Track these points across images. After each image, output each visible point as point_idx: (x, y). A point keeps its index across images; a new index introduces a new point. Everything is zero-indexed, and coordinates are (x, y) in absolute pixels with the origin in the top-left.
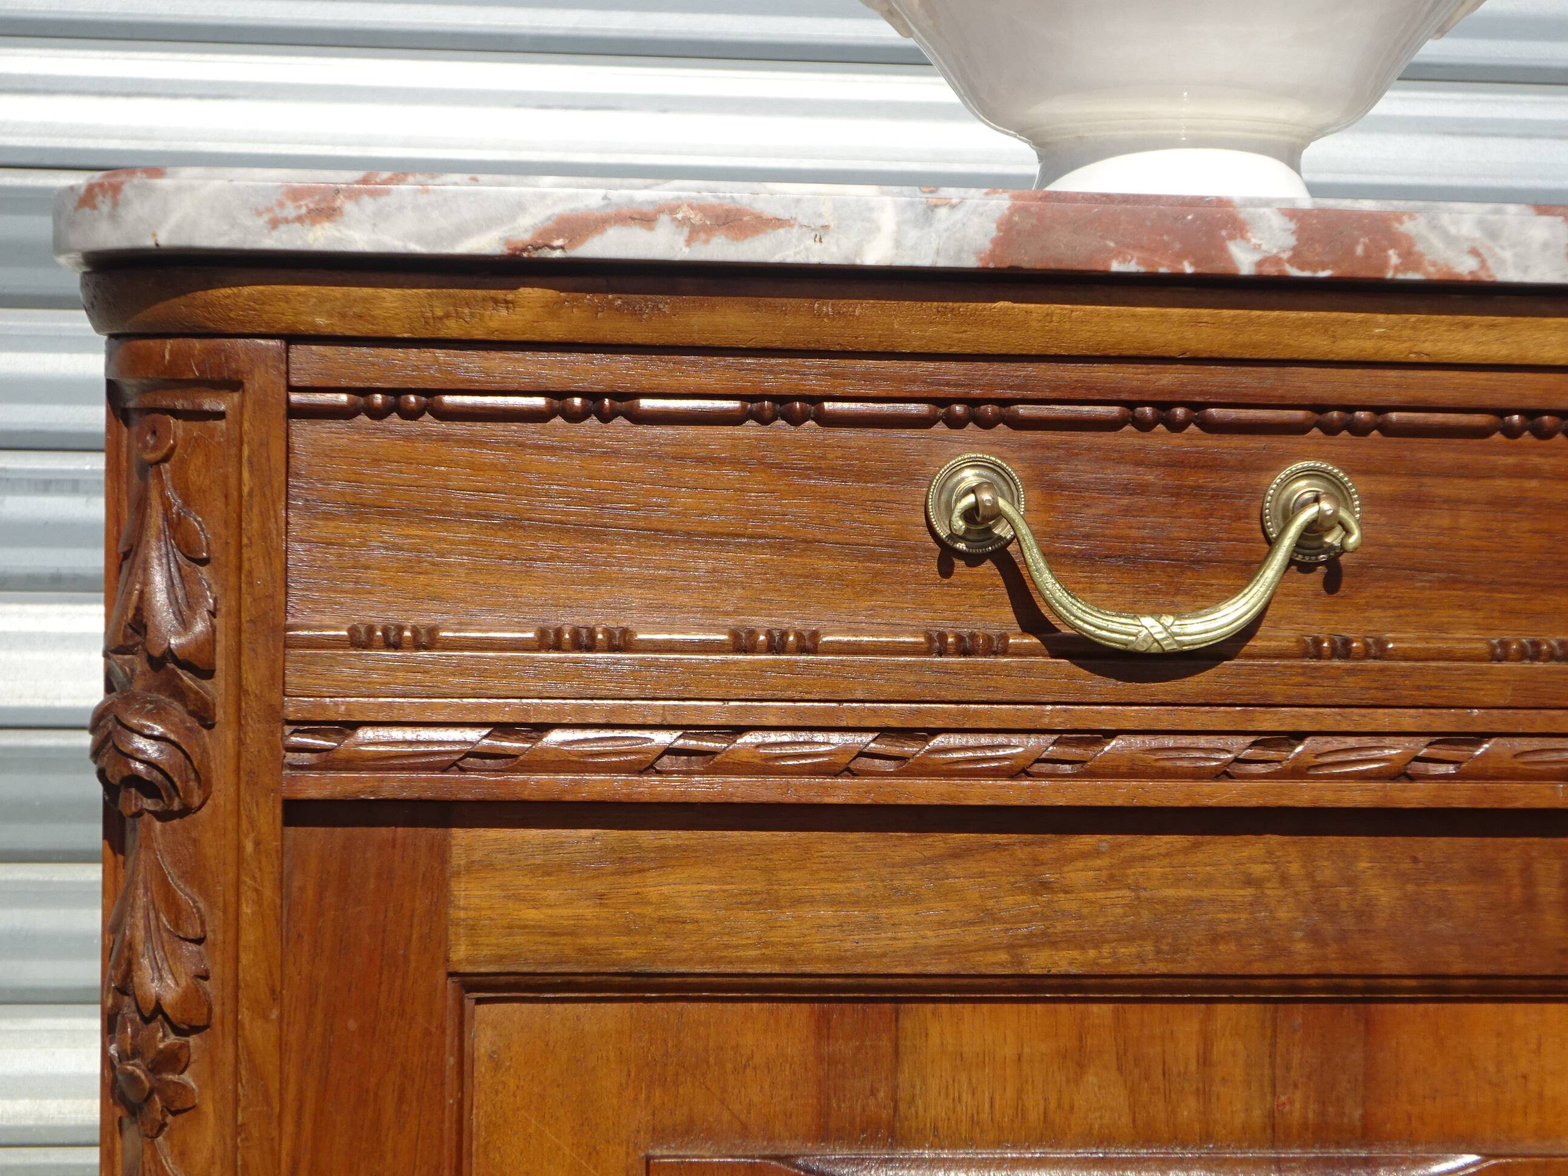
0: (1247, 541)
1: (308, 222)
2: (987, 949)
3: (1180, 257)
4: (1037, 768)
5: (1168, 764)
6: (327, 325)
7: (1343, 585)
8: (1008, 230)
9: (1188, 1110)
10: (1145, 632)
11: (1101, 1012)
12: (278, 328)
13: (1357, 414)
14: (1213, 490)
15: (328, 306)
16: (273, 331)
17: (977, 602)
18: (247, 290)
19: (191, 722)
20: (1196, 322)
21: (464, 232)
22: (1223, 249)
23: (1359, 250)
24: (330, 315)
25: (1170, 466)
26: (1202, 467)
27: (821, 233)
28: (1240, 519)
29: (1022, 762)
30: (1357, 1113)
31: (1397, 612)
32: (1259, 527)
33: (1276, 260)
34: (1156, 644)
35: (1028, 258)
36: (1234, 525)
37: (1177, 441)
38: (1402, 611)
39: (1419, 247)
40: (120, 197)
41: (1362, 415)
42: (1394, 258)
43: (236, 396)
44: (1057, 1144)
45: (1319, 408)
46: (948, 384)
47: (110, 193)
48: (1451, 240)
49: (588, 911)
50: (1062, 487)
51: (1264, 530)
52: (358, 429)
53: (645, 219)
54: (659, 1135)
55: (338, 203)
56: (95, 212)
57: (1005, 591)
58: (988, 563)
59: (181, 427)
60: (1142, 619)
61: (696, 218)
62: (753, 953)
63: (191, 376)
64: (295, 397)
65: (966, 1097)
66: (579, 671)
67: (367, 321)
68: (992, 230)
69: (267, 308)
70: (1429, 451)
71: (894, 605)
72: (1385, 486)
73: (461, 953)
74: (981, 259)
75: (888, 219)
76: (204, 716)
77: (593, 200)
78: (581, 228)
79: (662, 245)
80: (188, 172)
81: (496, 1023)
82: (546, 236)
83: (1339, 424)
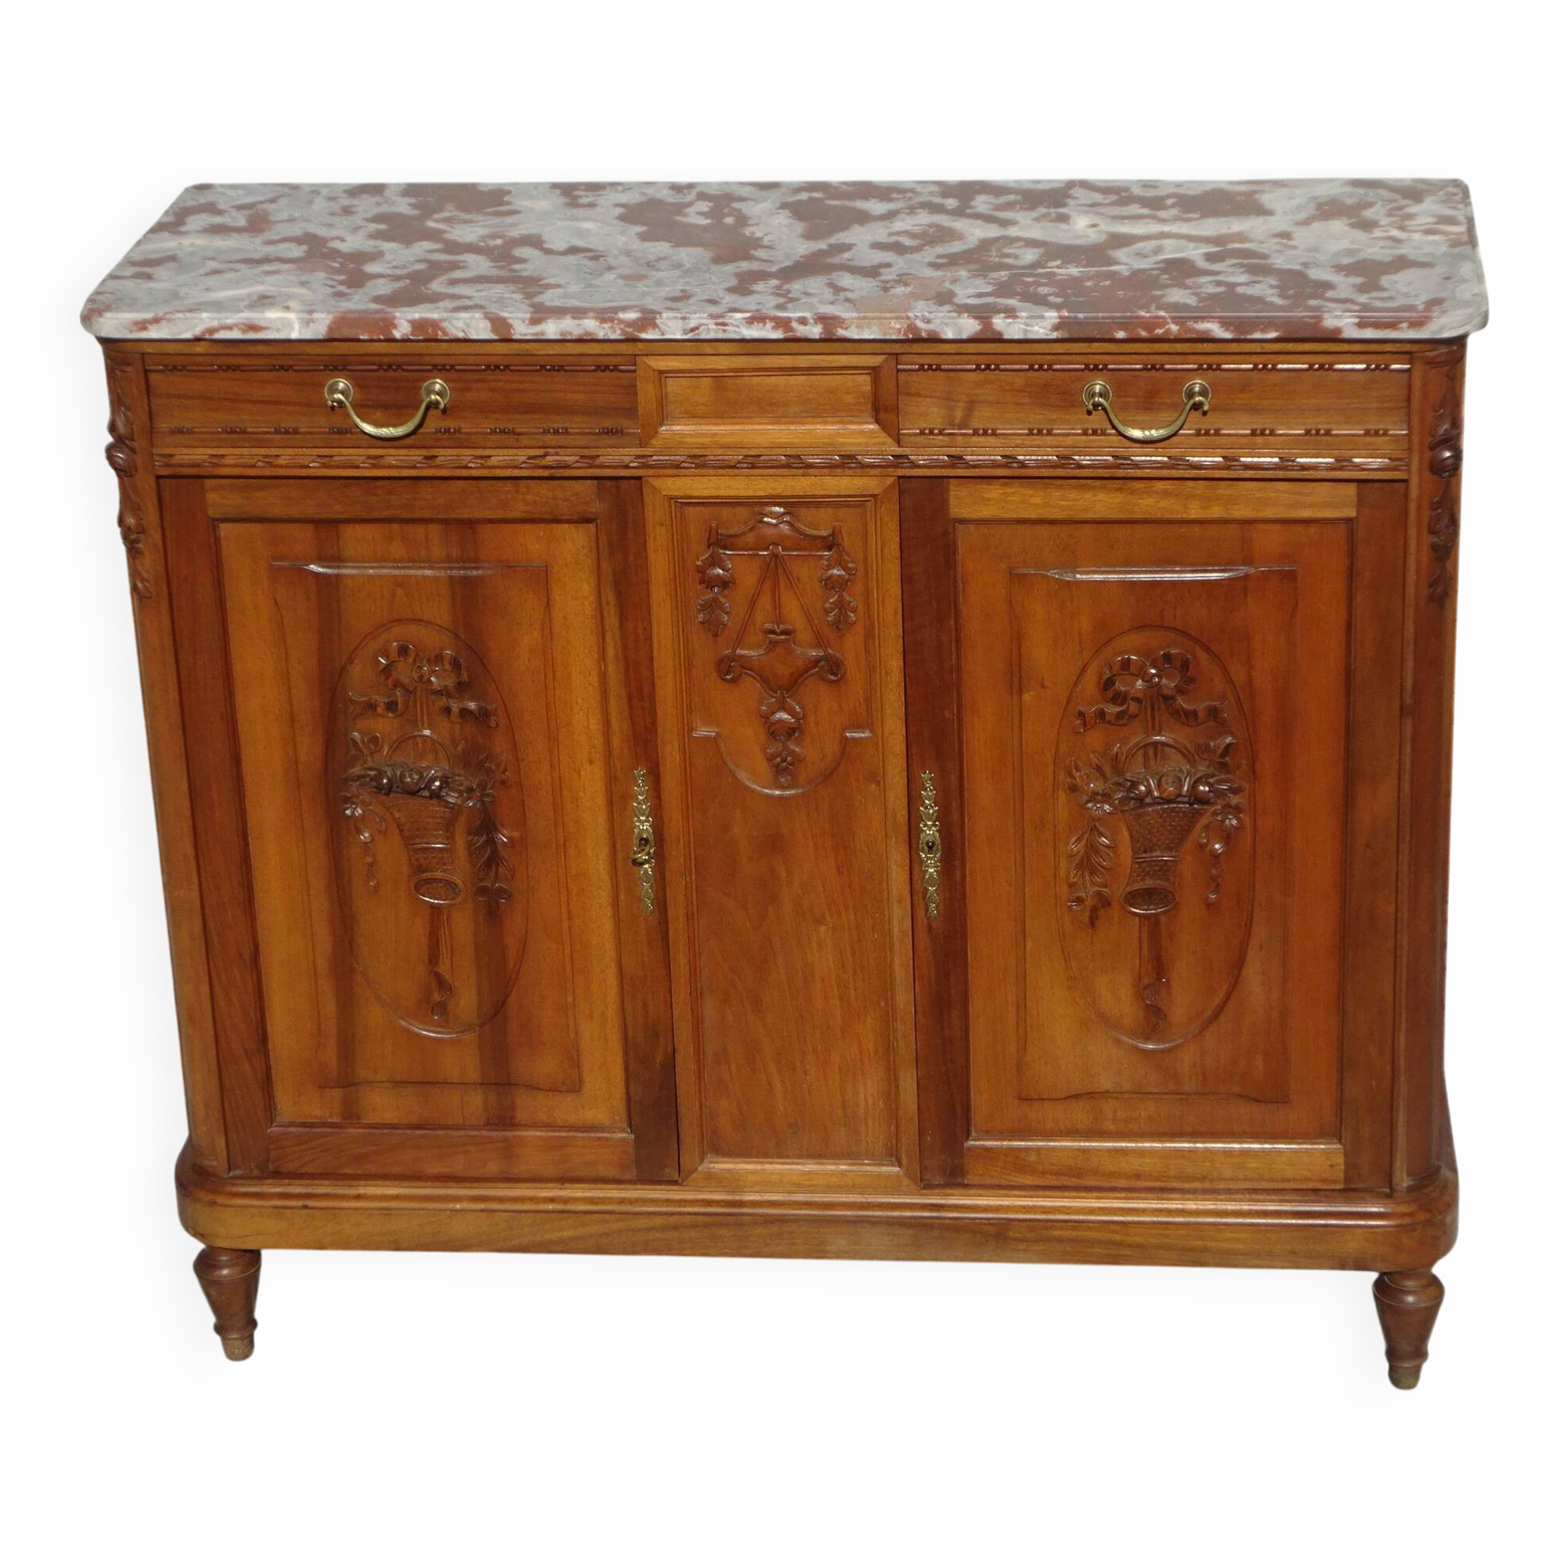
1: (139, 331)
2: (357, 511)
3: (378, 335)
4: (361, 465)
5: (401, 465)
6: (152, 352)
7: (447, 413)
8: (330, 329)
9: (423, 553)
10: (385, 433)
11: (395, 526)
12: (139, 353)
13: (446, 367)
14: (404, 387)
15: (150, 348)
19: (130, 453)
20: (390, 347)
21: (181, 333)
22: (392, 333)
25: (392, 381)
26: (401, 381)
27: (278, 330)
28: (413, 396)
29: (357, 464)
30: (471, 554)
31: (465, 420)
33: (406, 335)
34: (388, 436)
35: (337, 335)
37: (394, 374)
39: (447, 330)
41: (448, 367)
42: (440, 333)
43: (132, 368)
44: (386, 562)
45: (435, 366)
46: (326, 362)
48: (456, 328)
49: (244, 502)
50: (364, 387)
51: (419, 398)
52: (166, 375)
53: (230, 328)
54: (275, 559)
55: (147, 326)
61: (244, 328)
62: (293, 513)
65: (360, 550)
66: (232, 440)
67: (162, 351)
68: (326, 329)
69: (134, 349)
70: (469, 376)
71: (320, 419)
72: (457, 385)
73: (211, 513)
74: (326, 337)
75: (296, 326)
76: (133, 451)
77: (215, 324)
78: (212, 331)
79: (235, 335)
80: (108, 315)
81: (225, 529)
82: (204, 333)
83: (440, 369)
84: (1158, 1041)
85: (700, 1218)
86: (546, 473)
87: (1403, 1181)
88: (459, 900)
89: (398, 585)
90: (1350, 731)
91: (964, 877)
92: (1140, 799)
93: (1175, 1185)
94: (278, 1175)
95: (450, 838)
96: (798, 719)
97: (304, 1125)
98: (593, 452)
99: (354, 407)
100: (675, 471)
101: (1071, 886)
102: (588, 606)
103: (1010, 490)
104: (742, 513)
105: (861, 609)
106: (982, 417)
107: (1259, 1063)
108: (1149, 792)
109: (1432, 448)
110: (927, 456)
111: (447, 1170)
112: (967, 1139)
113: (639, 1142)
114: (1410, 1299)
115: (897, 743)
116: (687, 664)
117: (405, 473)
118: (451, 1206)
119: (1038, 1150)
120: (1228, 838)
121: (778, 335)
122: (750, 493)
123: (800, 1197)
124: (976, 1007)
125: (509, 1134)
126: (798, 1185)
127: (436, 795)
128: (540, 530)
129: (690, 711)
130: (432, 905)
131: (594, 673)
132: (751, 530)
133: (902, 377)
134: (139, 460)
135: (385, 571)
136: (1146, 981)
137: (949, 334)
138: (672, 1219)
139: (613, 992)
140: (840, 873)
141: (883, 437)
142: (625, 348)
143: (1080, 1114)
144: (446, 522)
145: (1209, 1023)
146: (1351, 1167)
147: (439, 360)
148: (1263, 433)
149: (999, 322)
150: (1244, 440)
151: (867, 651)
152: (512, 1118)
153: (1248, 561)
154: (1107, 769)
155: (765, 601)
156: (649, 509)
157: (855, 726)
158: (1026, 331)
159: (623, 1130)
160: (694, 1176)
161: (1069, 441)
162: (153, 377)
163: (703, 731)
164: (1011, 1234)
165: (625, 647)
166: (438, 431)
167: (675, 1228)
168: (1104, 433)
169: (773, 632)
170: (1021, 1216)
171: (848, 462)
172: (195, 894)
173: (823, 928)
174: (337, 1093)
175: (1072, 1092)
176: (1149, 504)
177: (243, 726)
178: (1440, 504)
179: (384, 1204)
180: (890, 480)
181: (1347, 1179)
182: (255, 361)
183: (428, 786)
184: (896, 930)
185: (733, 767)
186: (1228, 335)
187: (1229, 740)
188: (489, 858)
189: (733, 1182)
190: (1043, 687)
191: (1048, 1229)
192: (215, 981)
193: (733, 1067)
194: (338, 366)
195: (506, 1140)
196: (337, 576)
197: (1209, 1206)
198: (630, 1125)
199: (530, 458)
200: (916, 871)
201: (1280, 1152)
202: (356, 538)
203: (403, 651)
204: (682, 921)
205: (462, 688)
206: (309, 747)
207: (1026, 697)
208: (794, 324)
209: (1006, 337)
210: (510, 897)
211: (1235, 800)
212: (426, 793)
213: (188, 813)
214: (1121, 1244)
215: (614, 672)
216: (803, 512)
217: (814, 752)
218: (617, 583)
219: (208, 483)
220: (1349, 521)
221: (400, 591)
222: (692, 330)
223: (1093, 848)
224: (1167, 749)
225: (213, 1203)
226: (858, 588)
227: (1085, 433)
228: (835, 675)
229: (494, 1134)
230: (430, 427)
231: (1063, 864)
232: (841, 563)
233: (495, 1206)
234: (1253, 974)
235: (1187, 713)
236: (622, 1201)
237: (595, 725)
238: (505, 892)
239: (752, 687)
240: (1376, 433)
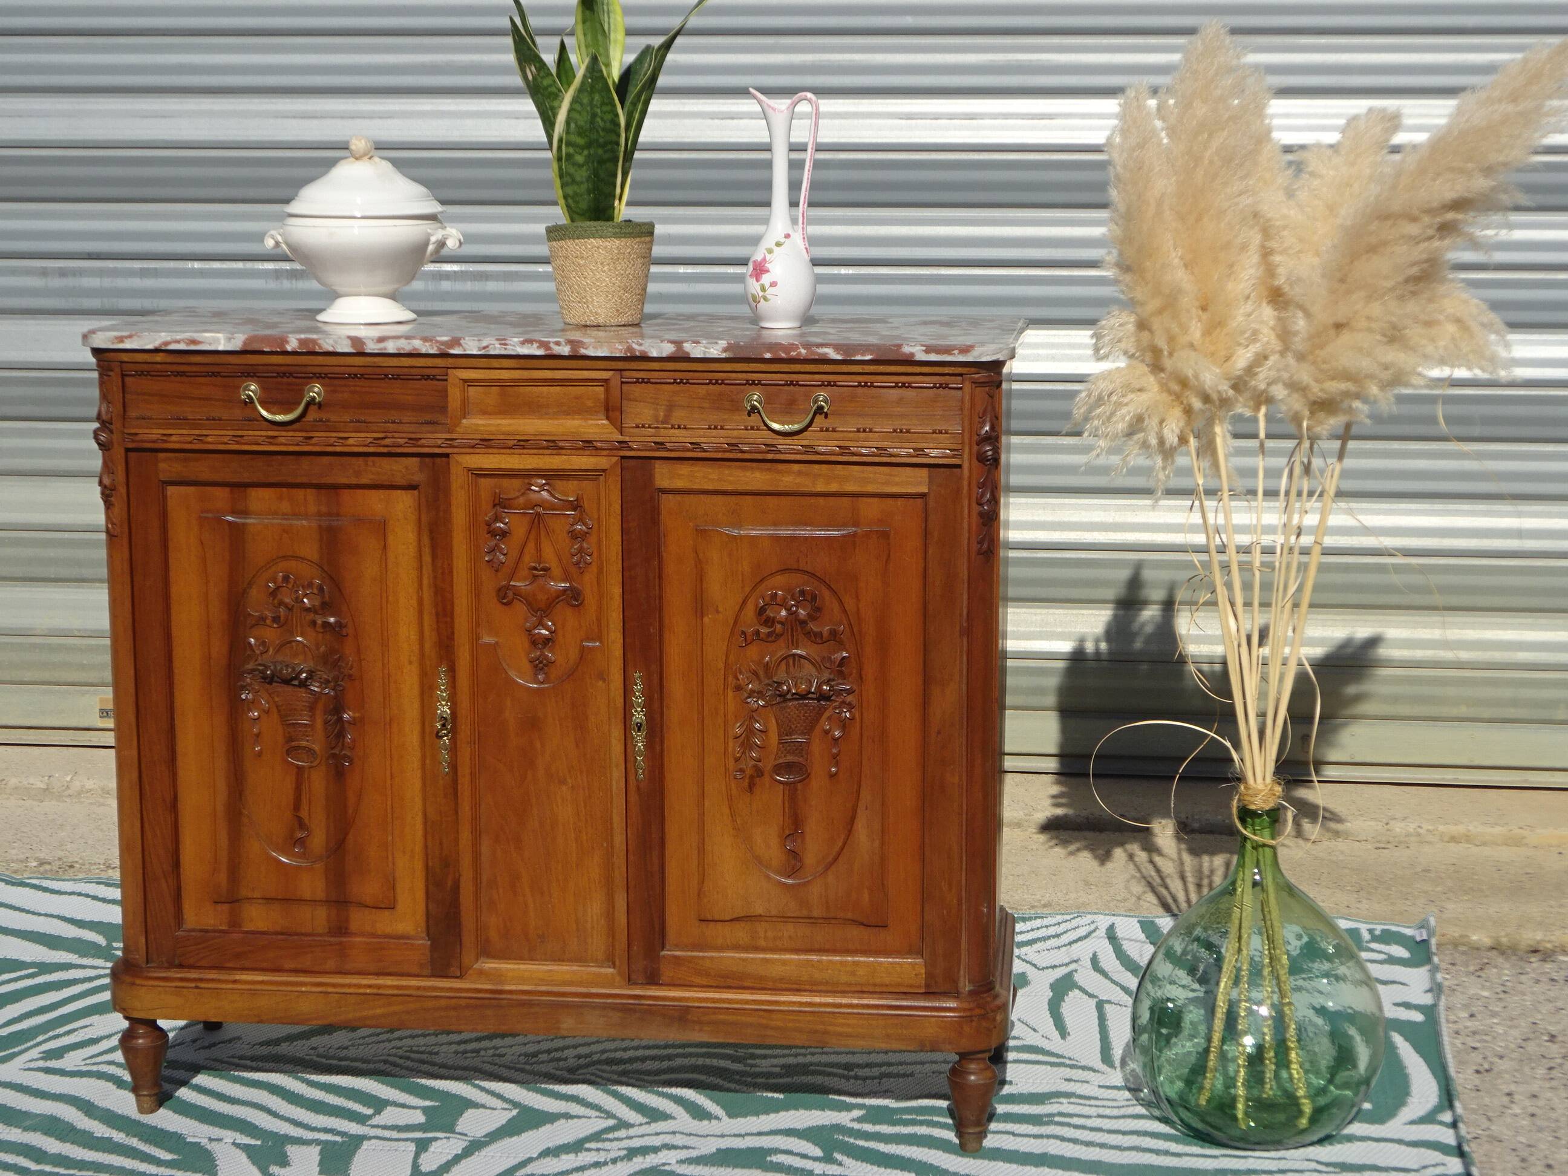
0: (301, 398)
1: (120, 344)
2: (260, 477)
3: (277, 349)
4: (264, 443)
5: (289, 443)
6: (127, 360)
7: (322, 408)
8: (245, 343)
9: (302, 509)
10: (279, 418)
11: (284, 489)
12: (117, 361)
13: (323, 375)
14: (293, 390)
15: (128, 357)
18: (112, 355)
19: (109, 433)
20: (286, 359)
21: (146, 345)
22: (286, 348)
25: (285, 385)
26: (291, 385)
27: (210, 344)
28: (300, 395)
29: (261, 442)
31: (333, 413)
32: (303, 396)
33: (295, 349)
34: (281, 421)
35: (249, 348)
36: (294, 397)
37: (289, 380)
39: (322, 346)
42: (317, 348)
45: (314, 374)
46: (244, 370)
48: (328, 344)
49: (183, 469)
50: (266, 389)
52: (137, 378)
53: (178, 342)
55: (124, 340)
60: (277, 416)
61: (187, 342)
62: (217, 477)
64: (123, 373)
67: (134, 360)
68: (243, 343)
69: (115, 358)
70: (336, 382)
72: (329, 387)
73: (162, 477)
74: (240, 349)
75: (222, 342)
76: (112, 431)
77: (169, 339)
78: (167, 343)
79: (182, 347)
80: (99, 333)
81: (171, 490)
82: (161, 345)
83: (319, 377)
84: (794, 879)
85: (472, 1001)
86: (385, 450)
87: (966, 986)
88: (315, 764)
89: (284, 531)
90: (926, 648)
91: (662, 751)
92: (782, 695)
93: (808, 987)
94: (181, 966)
95: (312, 717)
96: (551, 632)
97: (201, 931)
98: (418, 436)
99: (260, 402)
100: (471, 450)
101: (737, 760)
102: (412, 550)
103: (696, 469)
104: (516, 483)
105: (595, 554)
106: (678, 416)
107: (866, 896)
108: (789, 690)
109: (978, 444)
110: (640, 440)
111: (299, 966)
112: (663, 948)
113: (434, 947)
114: (973, 1078)
115: (617, 651)
116: (477, 591)
117: (291, 449)
118: (298, 989)
119: (711, 958)
120: (844, 725)
121: (540, 352)
122: (522, 467)
123: (543, 988)
124: (671, 847)
125: (344, 939)
126: (543, 980)
127: (303, 684)
128: (382, 493)
129: (478, 625)
130: (298, 767)
131: (415, 598)
132: (523, 494)
133: (625, 387)
134: (115, 437)
135: (275, 521)
136: (787, 832)
137: (654, 354)
138: (454, 1001)
139: (420, 833)
140: (577, 746)
141: (611, 429)
142: (439, 362)
143: (741, 933)
144: (318, 487)
145: (831, 864)
146: (929, 975)
147: (317, 370)
148: (864, 431)
149: (688, 347)
150: (851, 435)
151: (598, 583)
152: (346, 928)
153: (856, 524)
154: (761, 673)
155: (531, 545)
156: (453, 477)
157: (588, 639)
158: (705, 353)
159: (423, 939)
160: (471, 972)
161: (735, 433)
162: (127, 379)
163: (487, 639)
164: (689, 1017)
165: (435, 578)
166: (315, 421)
167: (455, 1008)
168: (758, 429)
169: (535, 569)
170: (697, 1004)
171: (588, 445)
172: (135, 753)
173: (564, 788)
174: (226, 907)
175: (735, 915)
176: (789, 479)
177: (175, 632)
178: (982, 486)
179: (252, 987)
180: (614, 459)
181: (927, 986)
182: (194, 369)
183: (297, 677)
184: (614, 787)
185: (506, 667)
186: (839, 357)
187: (845, 654)
188: (337, 730)
189: (498, 976)
190: (718, 612)
191: (715, 1013)
192: (145, 819)
193: (501, 891)
194: (250, 373)
195: (341, 943)
196: (244, 524)
197: (830, 1000)
198: (428, 935)
199: (375, 439)
200: (629, 742)
201: (881, 963)
202: (259, 498)
203: (286, 579)
204: (467, 779)
205: (326, 607)
206: (219, 647)
207: (706, 620)
208: (552, 345)
209: (692, 356)
210: (351, 762)
211: (849, 699)
212: (296, 682)
213: (132, 690)
214: (766, 1027)
215: (427, 595)
216: (558, 484)
217: (562, 656)
218: (431, 531)
219: (161, 455)
220: (923, 496)
221: (285, 535)
222: (484, 348)
223: (750, 732)
224: (802, 660)
225: (133, 984)
226: (593, 539)
227: (746, 429)
228: (576, 600)
229: (332, 939)
230: (312, 416)
231: (731, 744)
232: (581, 520)
233: (330, 990)
234: (861, 826)
235: (816, 634)
236: (418, 988)
237: (414, 636)
238: (349, 757)
239: (520, 608)
240: (940, 432)
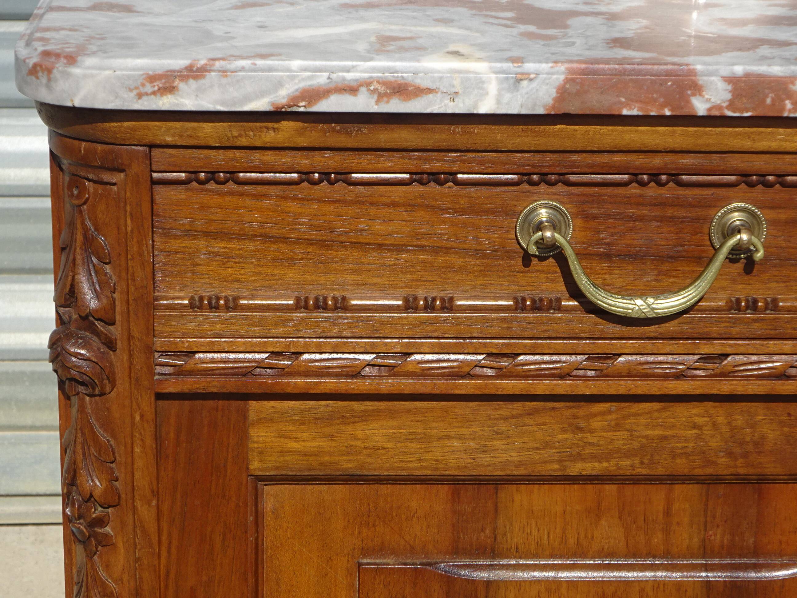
0: (701, 245)
1: (159, 94)
2: (546, 462)
3: (663, 106)
4: (575, 373)
5: (650, 371)
6: (172, 141)
7: (755, 270)
8: (562, 94)
10: (637, 308)
11: (611, 489)
12: (144, 142)
13: (767, 177)
14: (682, 218)
15: (172, 131)
16: (142, 144)
17: (544, 281)
18: (126, 124)
19: (103, 349)
20: (673, 134)
21: (248, 99)
22: (688, 102)
23: (769, 101)
24: (173, 136)
25: (657, 205)
26: (676, 206)
27: (454, 96)
28: (697, 234)
29: (567, 371)
30: (752, 540)
31: (785, 284)
32: (708, 238)
33: (719, 107)
34: (643, 314)
36: (693, 237)
37: (662, 191)
38: (788, 283)
40: (52, 76)
41: (771, 178)
42: (788, 105)
43: (122, 175)
44: (584, 556)
45: (745, 175)
46: (528, 165)
47: (46, 73)
49: (325, 443)
50: (595, 217)
51: (710, 240)
52: (191, 190)
53: (350, 90)
54: (366, 552)
55: (176, 84)
56: (38, 81)
57: (560, 275)
58: (551, 259)
59: (92, 186)
60: (636, 301)
61: (382, 89)
62: (415, 465)
63: (97, 164)
64: (155, 175)
65: (535, 532)
66: (318, 323)
67: (195, 139)
68: (553, 93)
69: (138, 133)
71: (496, 283)
72: (783, 215)
73: (255, 465)
74: (547, 109)
75: (493, 88)
76: (110, 344)
77: (322, 80)
78: (315, 95)
79: (362, 104)
80: (90, 61)
81: (275, 496)
82: (295, 100)
83: (754, 182)
99: (581, 256)
144: (713, 481)
162: (164, 195)
166: (733, 306)
196: (488, 583)
202: (530, 511)
